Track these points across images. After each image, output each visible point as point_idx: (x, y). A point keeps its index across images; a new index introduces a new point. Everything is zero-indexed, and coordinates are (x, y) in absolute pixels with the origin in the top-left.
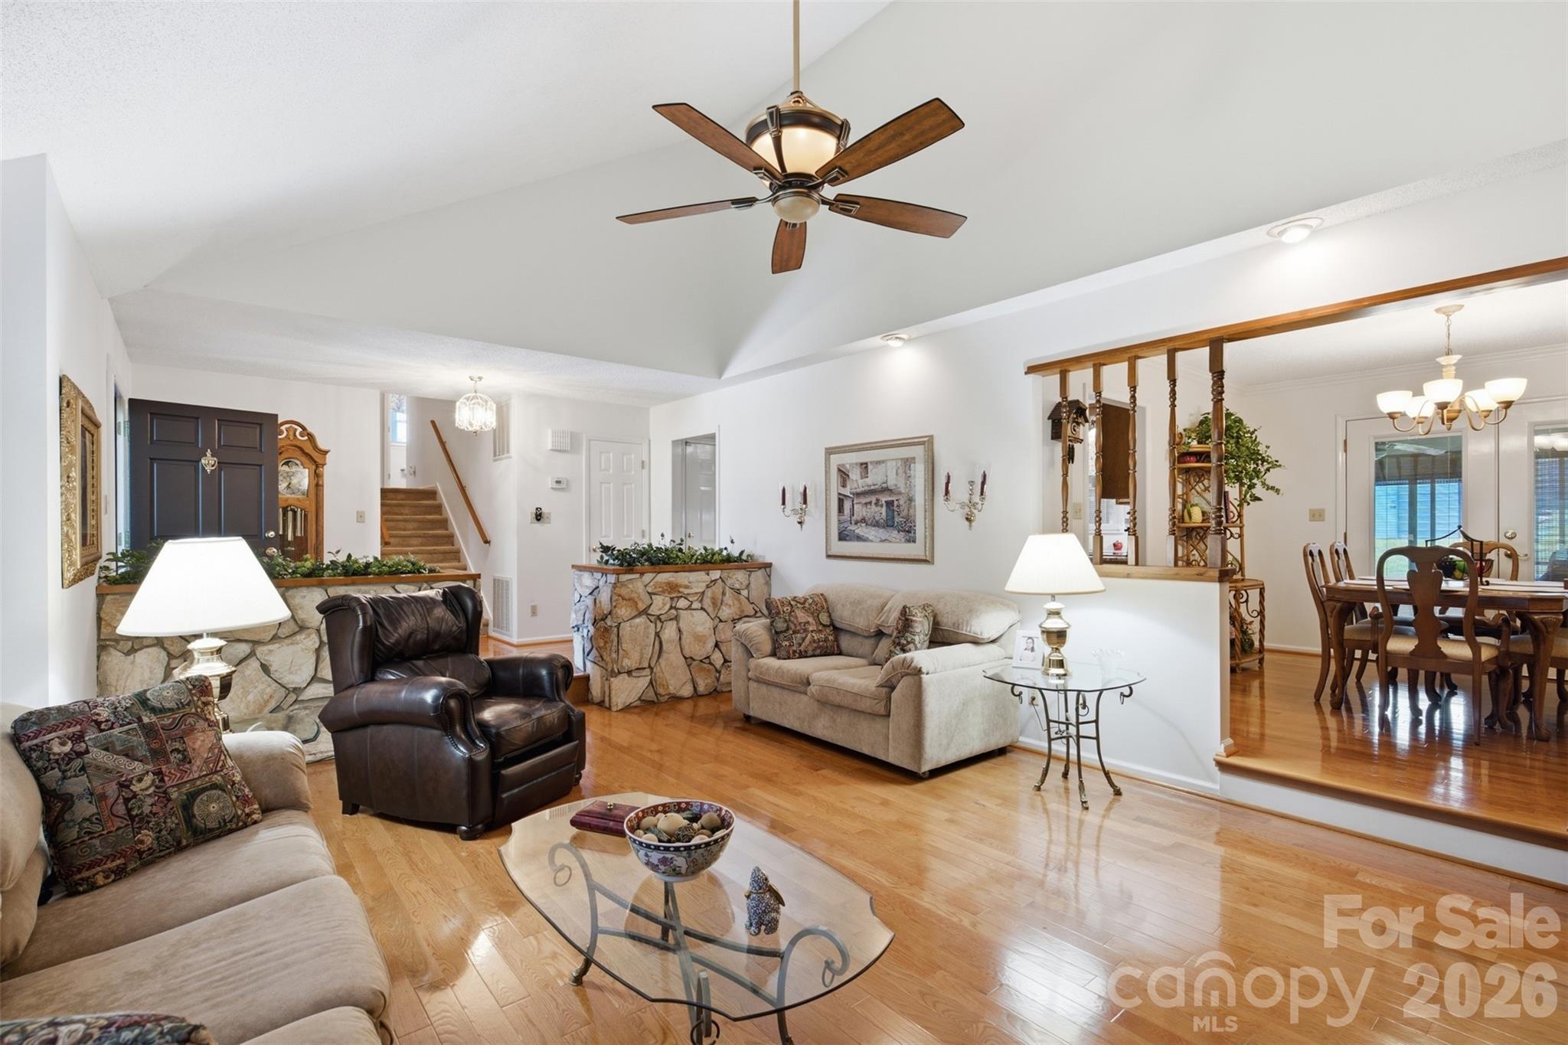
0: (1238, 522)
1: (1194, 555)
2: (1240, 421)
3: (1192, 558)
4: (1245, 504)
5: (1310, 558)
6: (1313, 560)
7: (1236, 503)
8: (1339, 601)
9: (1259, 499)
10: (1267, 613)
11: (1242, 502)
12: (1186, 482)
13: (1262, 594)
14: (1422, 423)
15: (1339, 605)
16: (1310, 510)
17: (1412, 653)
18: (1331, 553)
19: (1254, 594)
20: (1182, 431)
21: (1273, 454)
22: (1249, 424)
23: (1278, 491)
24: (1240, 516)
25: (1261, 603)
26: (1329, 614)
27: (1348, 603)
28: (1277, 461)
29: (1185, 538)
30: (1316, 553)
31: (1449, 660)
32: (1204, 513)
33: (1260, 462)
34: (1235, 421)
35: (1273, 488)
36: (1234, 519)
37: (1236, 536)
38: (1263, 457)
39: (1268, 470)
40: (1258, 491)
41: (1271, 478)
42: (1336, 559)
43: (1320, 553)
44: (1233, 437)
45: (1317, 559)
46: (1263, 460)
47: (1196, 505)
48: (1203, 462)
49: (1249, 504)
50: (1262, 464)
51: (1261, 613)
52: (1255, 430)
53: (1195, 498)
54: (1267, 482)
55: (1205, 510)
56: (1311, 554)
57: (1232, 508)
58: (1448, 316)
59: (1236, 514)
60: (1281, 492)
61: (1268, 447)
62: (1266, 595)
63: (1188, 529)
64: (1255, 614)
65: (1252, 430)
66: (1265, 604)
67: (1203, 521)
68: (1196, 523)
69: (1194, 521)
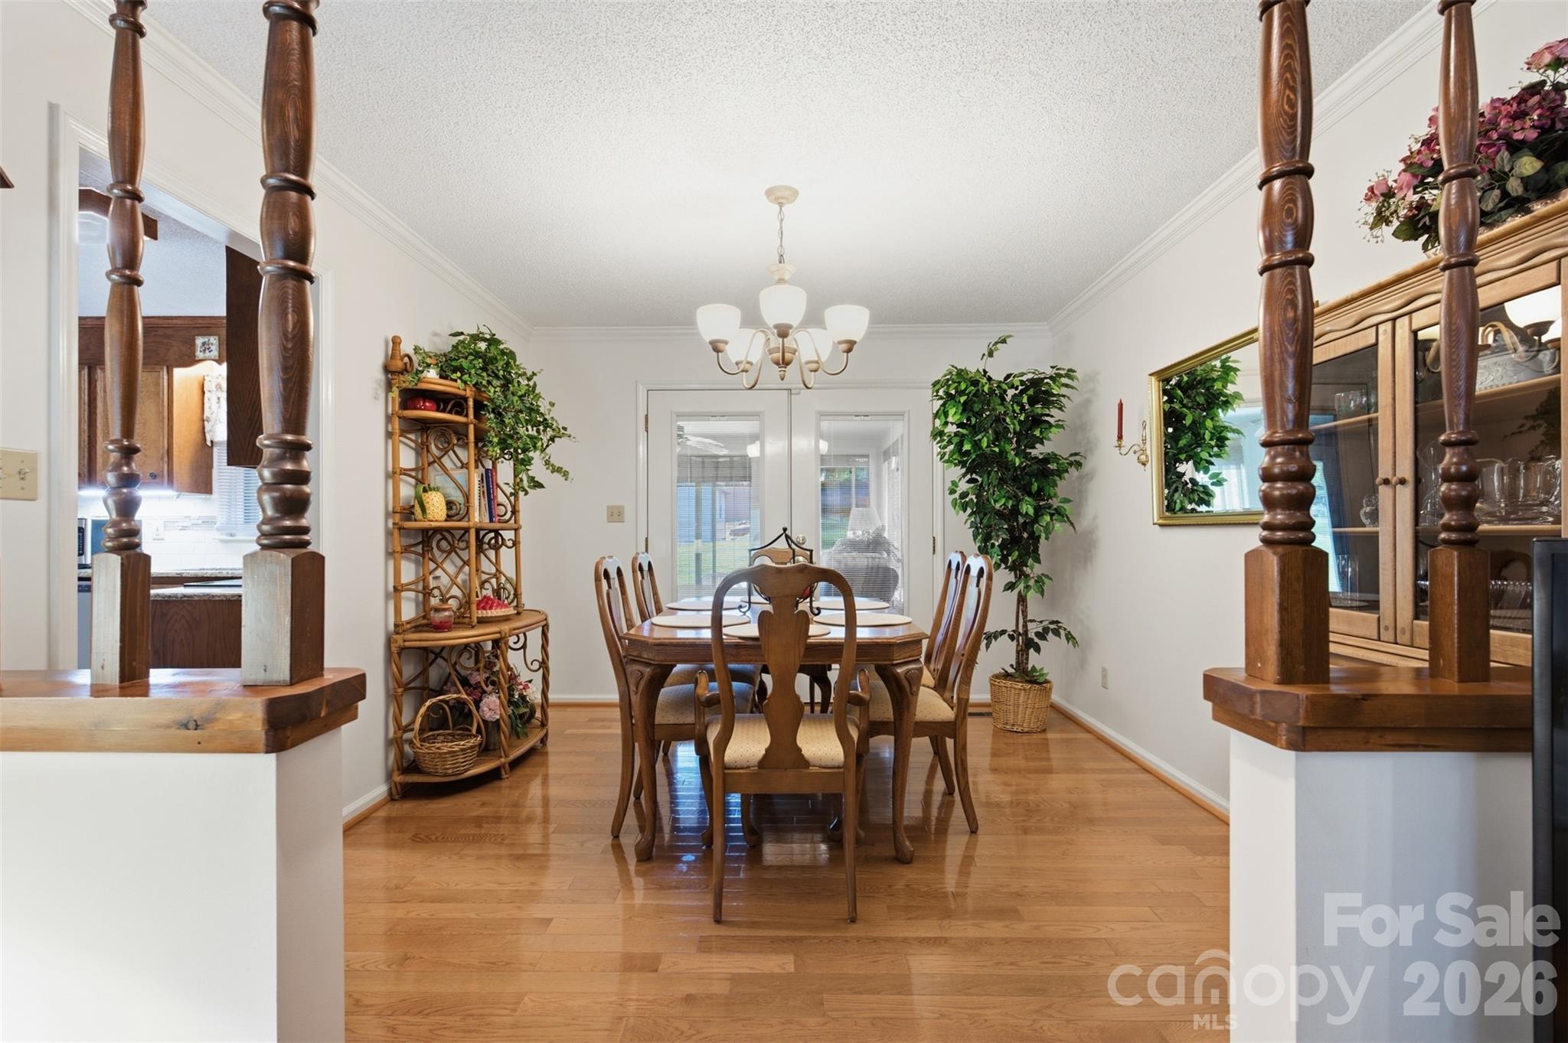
0: (512, 521)
1: (437, 578)
2: (512, 355)
3: (432, 584)
4: (521, 494)
5: (604, 582)
6: (610, 587)
7: (509, 490)
8: (648, 664)
9: (540, 485)
10: (551, 664)
11: (518, 487)
12: (421, 449)
13: (544, 634)
14: (747, 371)
15: (647, 671)
16: (608, 507)
17: (763, 763)
18: (634, 571)
19: (534, 637)
20: (411, 352)
21: (559, 416)
22: (525, 361)
23: (566, 474)
24: (514, 512)
25: (544, 648)
26: (633, 688)
27: (659, 665)
28: (565, 429)
29: (419, 549)
30: (613, 574)
31: (812, 769)
32: (450, 504)
33: (541, 428)
34: (503, 353)
35: (559, 470)
36: (507, 517)
37: (510, 544)
38: (545, 419)
39: (552, 439)
40: (537, 470)
41: (558, 452)
42: (640, 578)
43: (619, 572)
44: (497, 377)
45: (616, 583)
46: (546, 424)
47: (437, 489)
48: (450, 412)
49: (526, 493)
50: (544, 431)
51: (544, 664)
52: (534, 374)
53: (435, 477)
54: (552, 461)
55: (452, 498)
56: (606, 574)
57: (501, 498)
58: (781, 205)
59: (509, 508)
60: (570, 476)
61: (552, 405)
62: (550, 635)
63: (425, 531)
64: (536, 665)
65: (529, 373)
66: (550, 649)
67: (449, 517)
68: (436, 521)
69: (431, 517)
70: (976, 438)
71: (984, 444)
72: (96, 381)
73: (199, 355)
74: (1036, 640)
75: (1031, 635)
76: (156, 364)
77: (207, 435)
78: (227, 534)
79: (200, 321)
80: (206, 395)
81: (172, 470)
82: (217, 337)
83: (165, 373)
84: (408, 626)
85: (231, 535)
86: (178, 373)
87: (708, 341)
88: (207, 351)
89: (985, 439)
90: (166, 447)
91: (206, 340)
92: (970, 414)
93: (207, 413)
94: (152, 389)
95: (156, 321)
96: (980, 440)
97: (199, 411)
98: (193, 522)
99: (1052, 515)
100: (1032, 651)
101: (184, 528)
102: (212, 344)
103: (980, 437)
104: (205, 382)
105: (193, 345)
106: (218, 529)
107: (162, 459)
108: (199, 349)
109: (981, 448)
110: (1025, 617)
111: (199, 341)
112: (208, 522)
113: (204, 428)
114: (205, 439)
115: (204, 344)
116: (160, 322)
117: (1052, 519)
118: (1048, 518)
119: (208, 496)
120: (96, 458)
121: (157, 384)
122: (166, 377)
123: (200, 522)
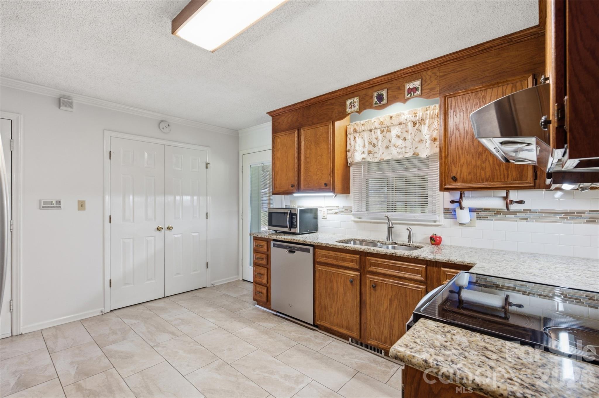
72: (301, 136)
73: (349, 110)
76: (327, 121)
77: (348, 160)
78: (357, 217)
79: (350, 90)
80: (348, 137)
81: (335, 181)
82: (358, 97)
83: (331, 125)
85: (359, 218)
86: (337, 124)
88: (353, 107)
90: (332, 168)
91: (352, 100)
93: (348, 147)
94: (325, 136)
95: (327, 96)
97: (345, 147)
98: (341, 210)
101: (336, 213)
102: (355, 102)
104: (348, 129)
105: (345, 105)
106: (353, 215)
107: (330, 175)
108: (348, 107)
111: (348, 102)
112: (348, 210)
113: (347, 156)
114: (347, 162)
115: (351, 103)
116: (329, 96)
119: (348, 195)
120: (301, 177)
121: (328, 132)
122: (332, 127)
123: (343, 210)
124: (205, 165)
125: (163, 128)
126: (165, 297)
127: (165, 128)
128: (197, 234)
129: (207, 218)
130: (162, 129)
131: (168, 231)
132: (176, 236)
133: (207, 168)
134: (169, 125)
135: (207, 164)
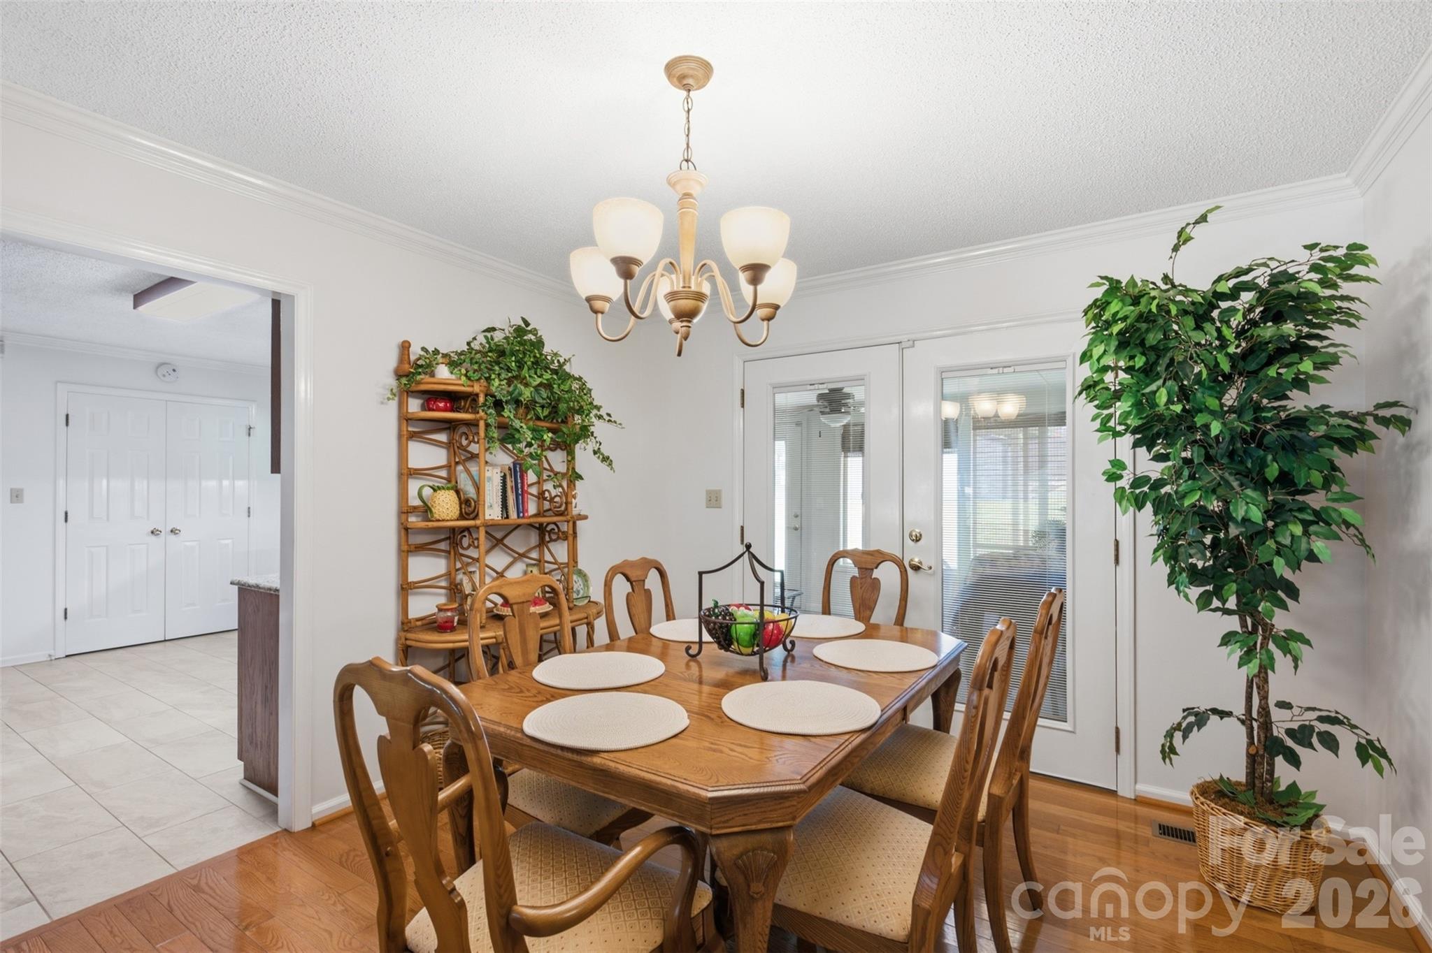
12: (453, 446)
58: (689, 91)
67: (462, 517)
68: (443, 520)
69: (437, 516)
70: (1148, 390)
71: (1162, 397)
74: (1289, 742)
75: (1278, 731)
84: (419, 623)
87: (584, 298)
89: (1163, 392)
92: (1136, 352)
96: (1154, 393)
99: (1306, 524)
100: (1279, 761)
103: (1153, 387)
109: (1154, 405)
110: (1264, 697)
117: (1306, 533)
118: (1298, 530)
124: (245, 431)
125: (164, 376)
126: (165, 641)
127: (167, 374)
128: (230, 541)
129: (249, 516)
130: (162, 378)
131: (173, 537)
132: (188, 544)
133: (249, 435)
134: (174, 370)
135: (250, 428)
